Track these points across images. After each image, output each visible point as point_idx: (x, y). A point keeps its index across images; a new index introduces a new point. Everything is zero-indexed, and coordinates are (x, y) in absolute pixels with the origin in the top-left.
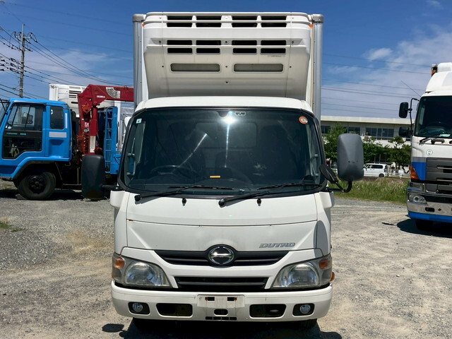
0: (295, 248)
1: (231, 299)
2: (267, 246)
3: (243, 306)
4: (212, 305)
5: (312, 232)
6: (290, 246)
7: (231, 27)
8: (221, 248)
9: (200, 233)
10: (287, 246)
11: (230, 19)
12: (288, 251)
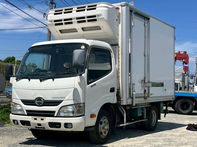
0: (65, 99)
1: (42, 120)
2: (55, 98)
3: (46, 123)
4: (36, 122)
5: (72, 92)
6: (63, 98)
7: (76, 12)
8: (39, 99)
9: (33, 92)
10: (62, 98)
11: (76, 9)
12: (63, 101)
